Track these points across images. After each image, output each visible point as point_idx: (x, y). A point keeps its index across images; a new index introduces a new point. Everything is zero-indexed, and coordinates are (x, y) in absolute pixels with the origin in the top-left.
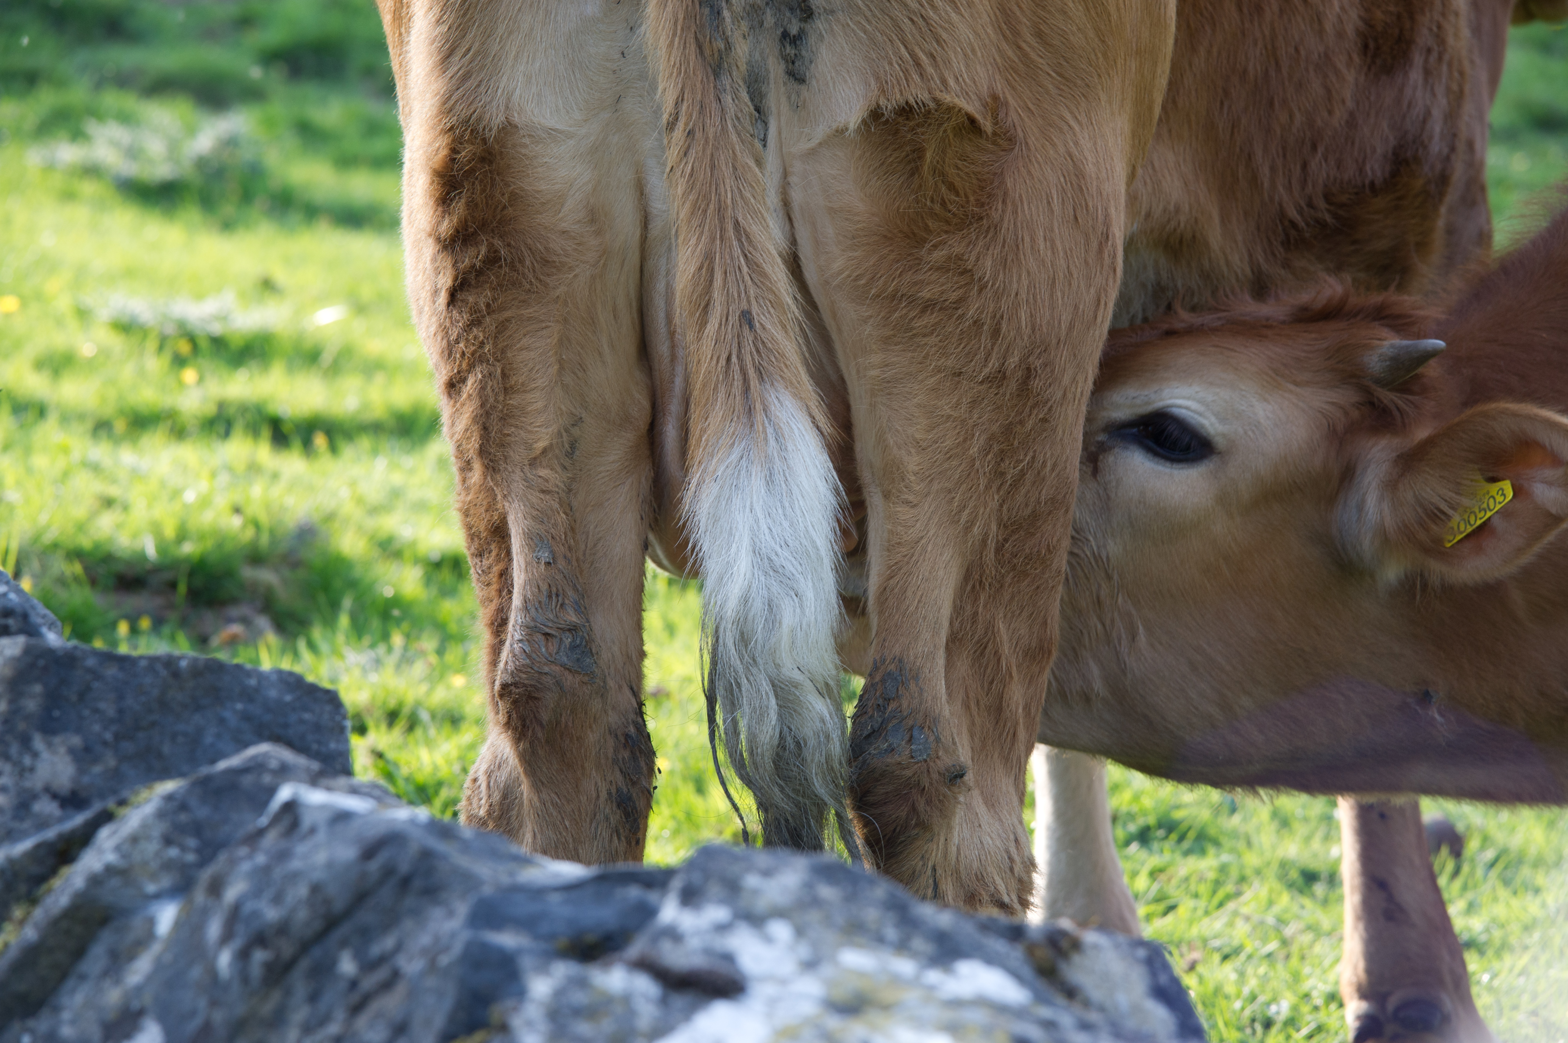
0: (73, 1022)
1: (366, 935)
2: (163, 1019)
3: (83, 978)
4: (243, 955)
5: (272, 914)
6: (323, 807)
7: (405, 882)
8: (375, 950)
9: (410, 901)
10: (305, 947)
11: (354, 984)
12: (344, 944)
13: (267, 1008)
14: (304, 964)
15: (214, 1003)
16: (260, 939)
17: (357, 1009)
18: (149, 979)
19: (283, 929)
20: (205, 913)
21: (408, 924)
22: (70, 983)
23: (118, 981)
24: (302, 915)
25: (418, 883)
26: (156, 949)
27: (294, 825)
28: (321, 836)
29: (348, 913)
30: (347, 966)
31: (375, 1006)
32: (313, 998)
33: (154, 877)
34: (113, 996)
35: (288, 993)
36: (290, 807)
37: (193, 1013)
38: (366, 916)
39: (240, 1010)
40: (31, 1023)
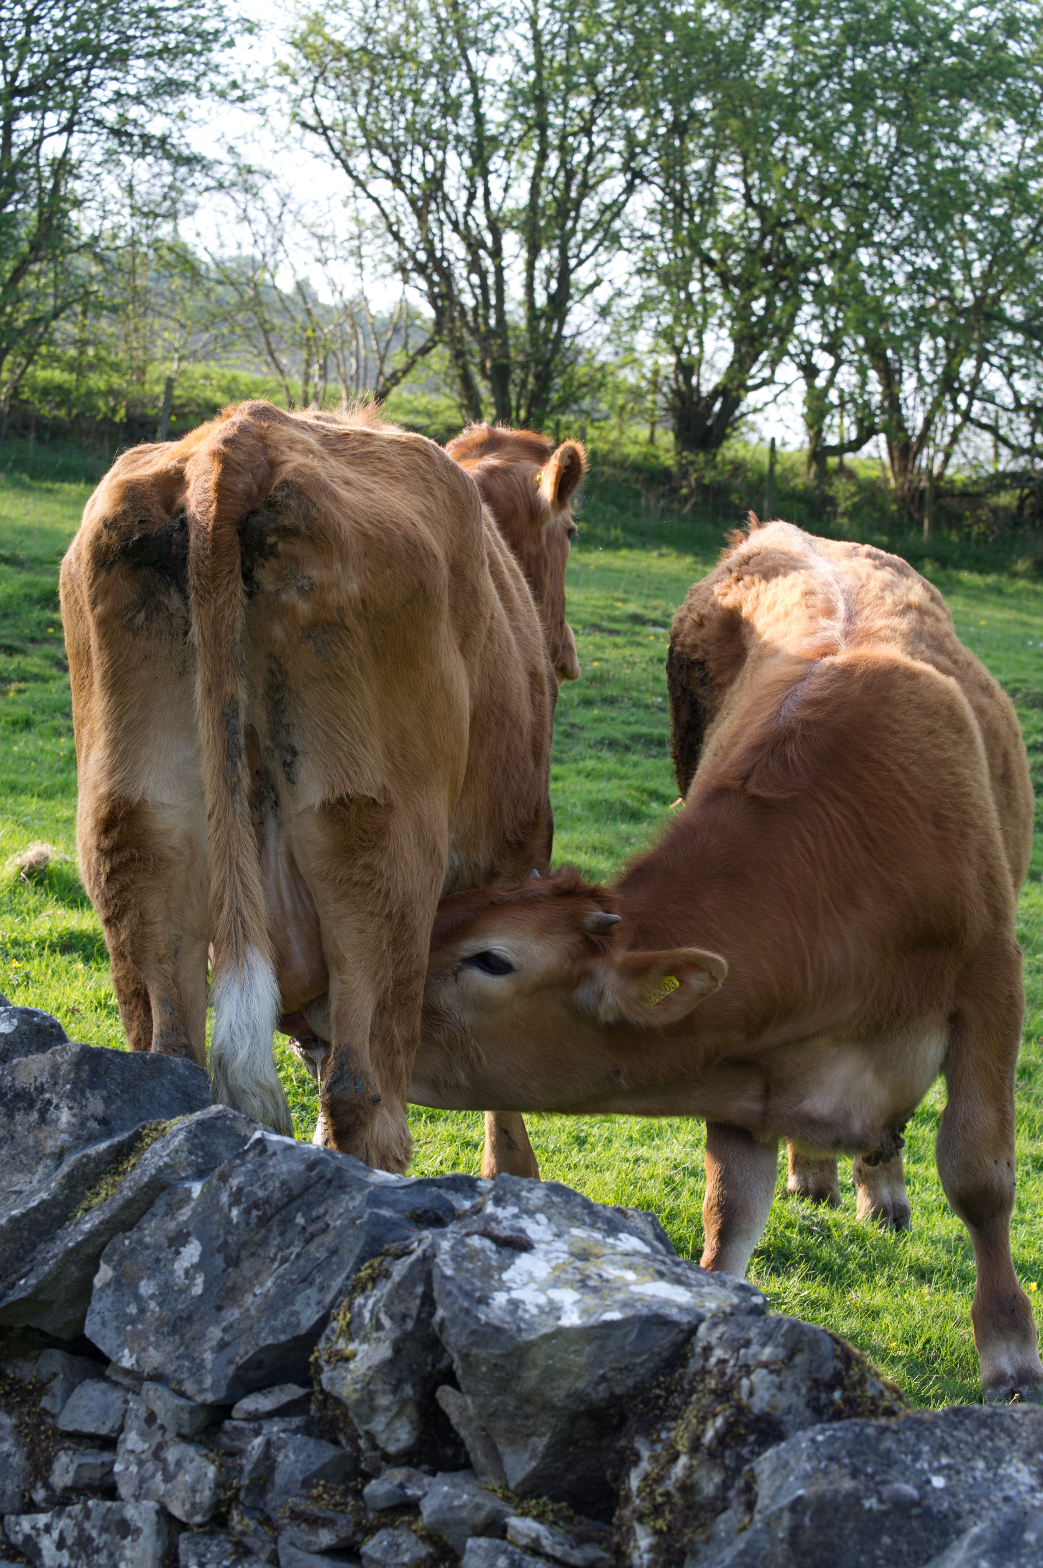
0: (151, 1236)
1: (310, 1206)
2: (200, 1239)
3: (154, 1215)
4: (247, 1212)
5: (261, 1194)
6: (278, 1142)
7: (330, 1181)
8: (314, 1213)
9: (331, 1191)
10: (278, 1210)
11: (304, 1229)
12: (298, 1211)
13: (259, 1237)
14: (278, 1217)
15: (228, 1233)
16: (256, 1205)
17: (308, 1241)
18: (189, 1218)
19: (267, 1201)
20: (218, 1190)
21: (330, 1202)
22: (147, 1217)
23: (172, 1219)
24: (277, 1195)
25: (335, 1183)
26: (193, 1204)
27: (264, 1150)
28: (279, 1156)
29: (300, 1195)
30: (300, 1220)
31: (318, 1240)
32: (282, 1234)
33: (184, 1169)
34: (172, 1225)
35: (269, 1231)
36: (260, 1141)
37: (218, 1237)
38: (309, 1197)
39: (245, 1238)
40: (128, 1234)
